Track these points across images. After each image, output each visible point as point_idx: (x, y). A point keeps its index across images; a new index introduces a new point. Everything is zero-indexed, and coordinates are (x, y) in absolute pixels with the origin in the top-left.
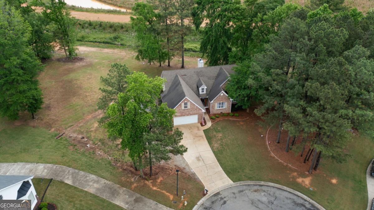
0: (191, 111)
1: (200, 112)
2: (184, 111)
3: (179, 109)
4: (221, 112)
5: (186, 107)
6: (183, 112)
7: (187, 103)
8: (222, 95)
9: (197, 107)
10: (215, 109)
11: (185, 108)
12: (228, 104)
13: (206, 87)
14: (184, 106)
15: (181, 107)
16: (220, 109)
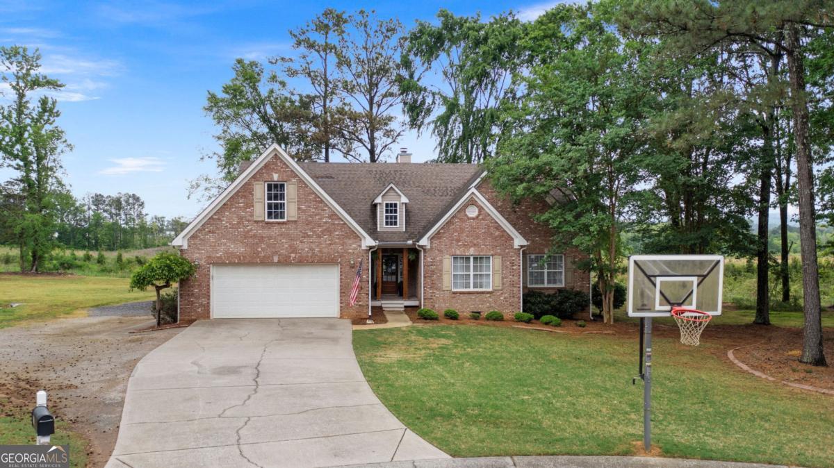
0: (306, 236)
1: (352, 246)
2: (266, 233)
3: (241, 218)
4: (473, 308)
5: (275, 210)
6: (262, 239)
7: (282, 186)
8: (472, 212)
9: (334, 215)
10: (439, 289)
11: (270, 215)
12: (504, 267)
13: (404, 200)
14: (270, 206)
15: (250, 205)
16: (469, 293)
